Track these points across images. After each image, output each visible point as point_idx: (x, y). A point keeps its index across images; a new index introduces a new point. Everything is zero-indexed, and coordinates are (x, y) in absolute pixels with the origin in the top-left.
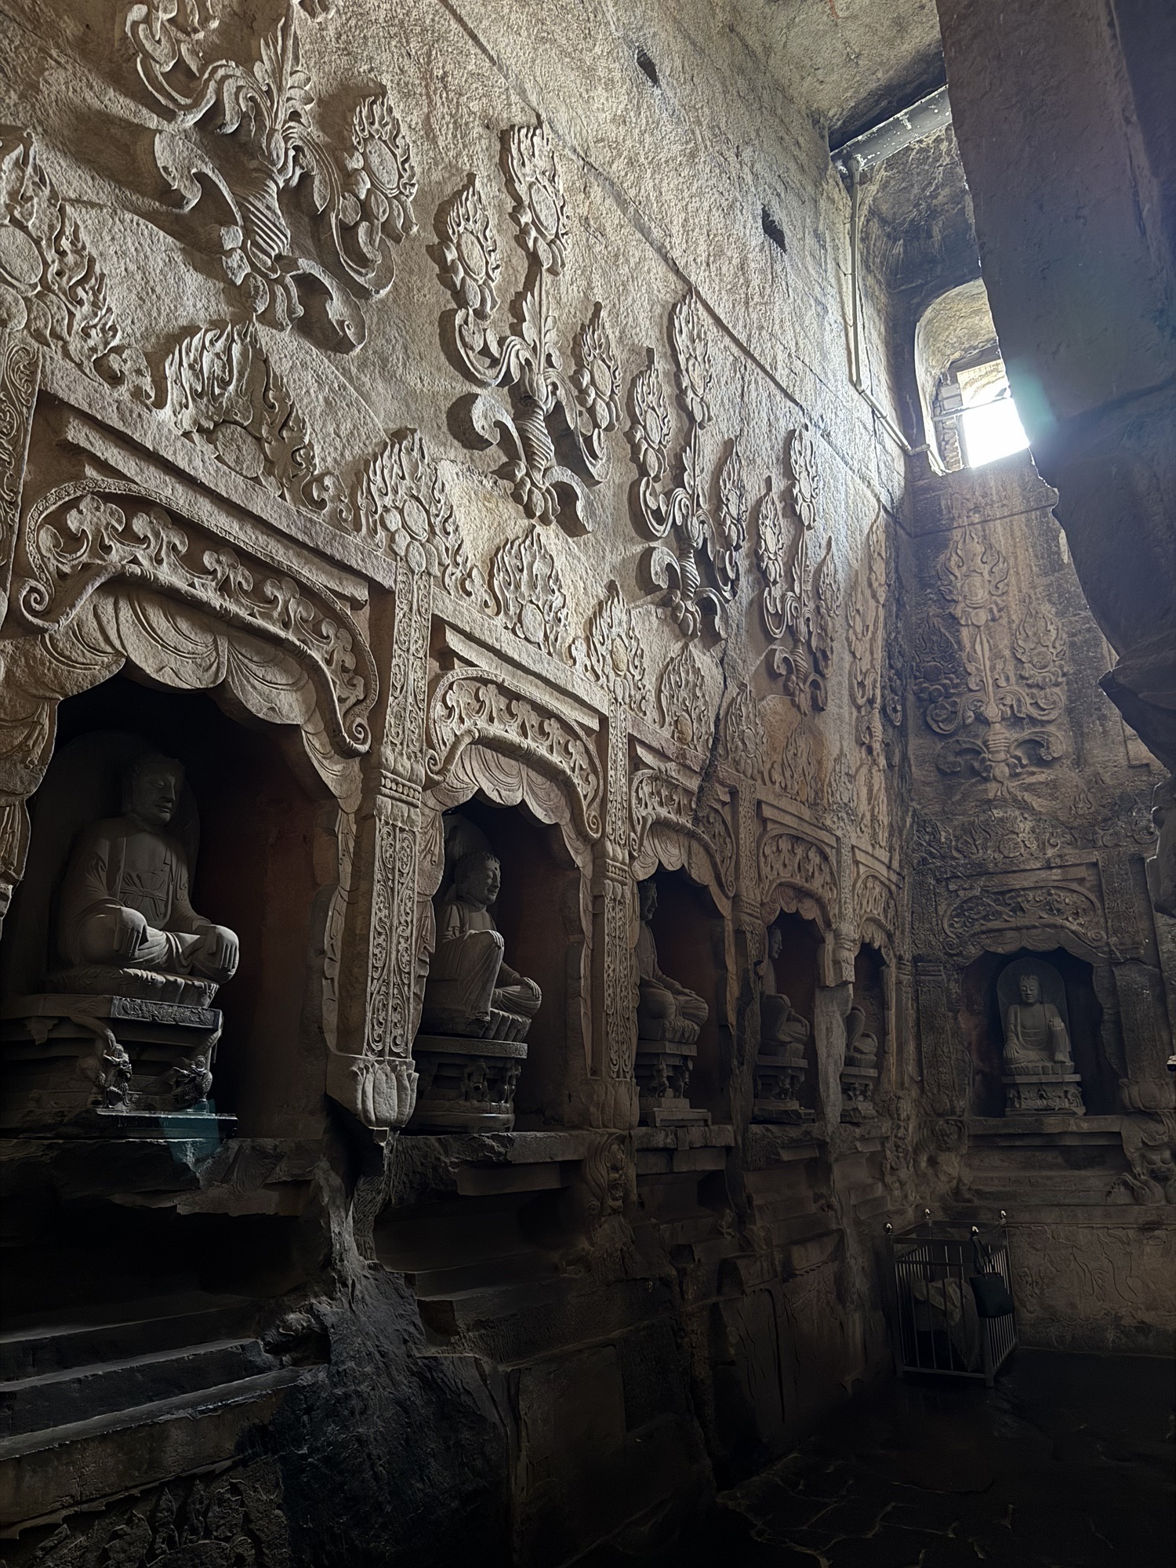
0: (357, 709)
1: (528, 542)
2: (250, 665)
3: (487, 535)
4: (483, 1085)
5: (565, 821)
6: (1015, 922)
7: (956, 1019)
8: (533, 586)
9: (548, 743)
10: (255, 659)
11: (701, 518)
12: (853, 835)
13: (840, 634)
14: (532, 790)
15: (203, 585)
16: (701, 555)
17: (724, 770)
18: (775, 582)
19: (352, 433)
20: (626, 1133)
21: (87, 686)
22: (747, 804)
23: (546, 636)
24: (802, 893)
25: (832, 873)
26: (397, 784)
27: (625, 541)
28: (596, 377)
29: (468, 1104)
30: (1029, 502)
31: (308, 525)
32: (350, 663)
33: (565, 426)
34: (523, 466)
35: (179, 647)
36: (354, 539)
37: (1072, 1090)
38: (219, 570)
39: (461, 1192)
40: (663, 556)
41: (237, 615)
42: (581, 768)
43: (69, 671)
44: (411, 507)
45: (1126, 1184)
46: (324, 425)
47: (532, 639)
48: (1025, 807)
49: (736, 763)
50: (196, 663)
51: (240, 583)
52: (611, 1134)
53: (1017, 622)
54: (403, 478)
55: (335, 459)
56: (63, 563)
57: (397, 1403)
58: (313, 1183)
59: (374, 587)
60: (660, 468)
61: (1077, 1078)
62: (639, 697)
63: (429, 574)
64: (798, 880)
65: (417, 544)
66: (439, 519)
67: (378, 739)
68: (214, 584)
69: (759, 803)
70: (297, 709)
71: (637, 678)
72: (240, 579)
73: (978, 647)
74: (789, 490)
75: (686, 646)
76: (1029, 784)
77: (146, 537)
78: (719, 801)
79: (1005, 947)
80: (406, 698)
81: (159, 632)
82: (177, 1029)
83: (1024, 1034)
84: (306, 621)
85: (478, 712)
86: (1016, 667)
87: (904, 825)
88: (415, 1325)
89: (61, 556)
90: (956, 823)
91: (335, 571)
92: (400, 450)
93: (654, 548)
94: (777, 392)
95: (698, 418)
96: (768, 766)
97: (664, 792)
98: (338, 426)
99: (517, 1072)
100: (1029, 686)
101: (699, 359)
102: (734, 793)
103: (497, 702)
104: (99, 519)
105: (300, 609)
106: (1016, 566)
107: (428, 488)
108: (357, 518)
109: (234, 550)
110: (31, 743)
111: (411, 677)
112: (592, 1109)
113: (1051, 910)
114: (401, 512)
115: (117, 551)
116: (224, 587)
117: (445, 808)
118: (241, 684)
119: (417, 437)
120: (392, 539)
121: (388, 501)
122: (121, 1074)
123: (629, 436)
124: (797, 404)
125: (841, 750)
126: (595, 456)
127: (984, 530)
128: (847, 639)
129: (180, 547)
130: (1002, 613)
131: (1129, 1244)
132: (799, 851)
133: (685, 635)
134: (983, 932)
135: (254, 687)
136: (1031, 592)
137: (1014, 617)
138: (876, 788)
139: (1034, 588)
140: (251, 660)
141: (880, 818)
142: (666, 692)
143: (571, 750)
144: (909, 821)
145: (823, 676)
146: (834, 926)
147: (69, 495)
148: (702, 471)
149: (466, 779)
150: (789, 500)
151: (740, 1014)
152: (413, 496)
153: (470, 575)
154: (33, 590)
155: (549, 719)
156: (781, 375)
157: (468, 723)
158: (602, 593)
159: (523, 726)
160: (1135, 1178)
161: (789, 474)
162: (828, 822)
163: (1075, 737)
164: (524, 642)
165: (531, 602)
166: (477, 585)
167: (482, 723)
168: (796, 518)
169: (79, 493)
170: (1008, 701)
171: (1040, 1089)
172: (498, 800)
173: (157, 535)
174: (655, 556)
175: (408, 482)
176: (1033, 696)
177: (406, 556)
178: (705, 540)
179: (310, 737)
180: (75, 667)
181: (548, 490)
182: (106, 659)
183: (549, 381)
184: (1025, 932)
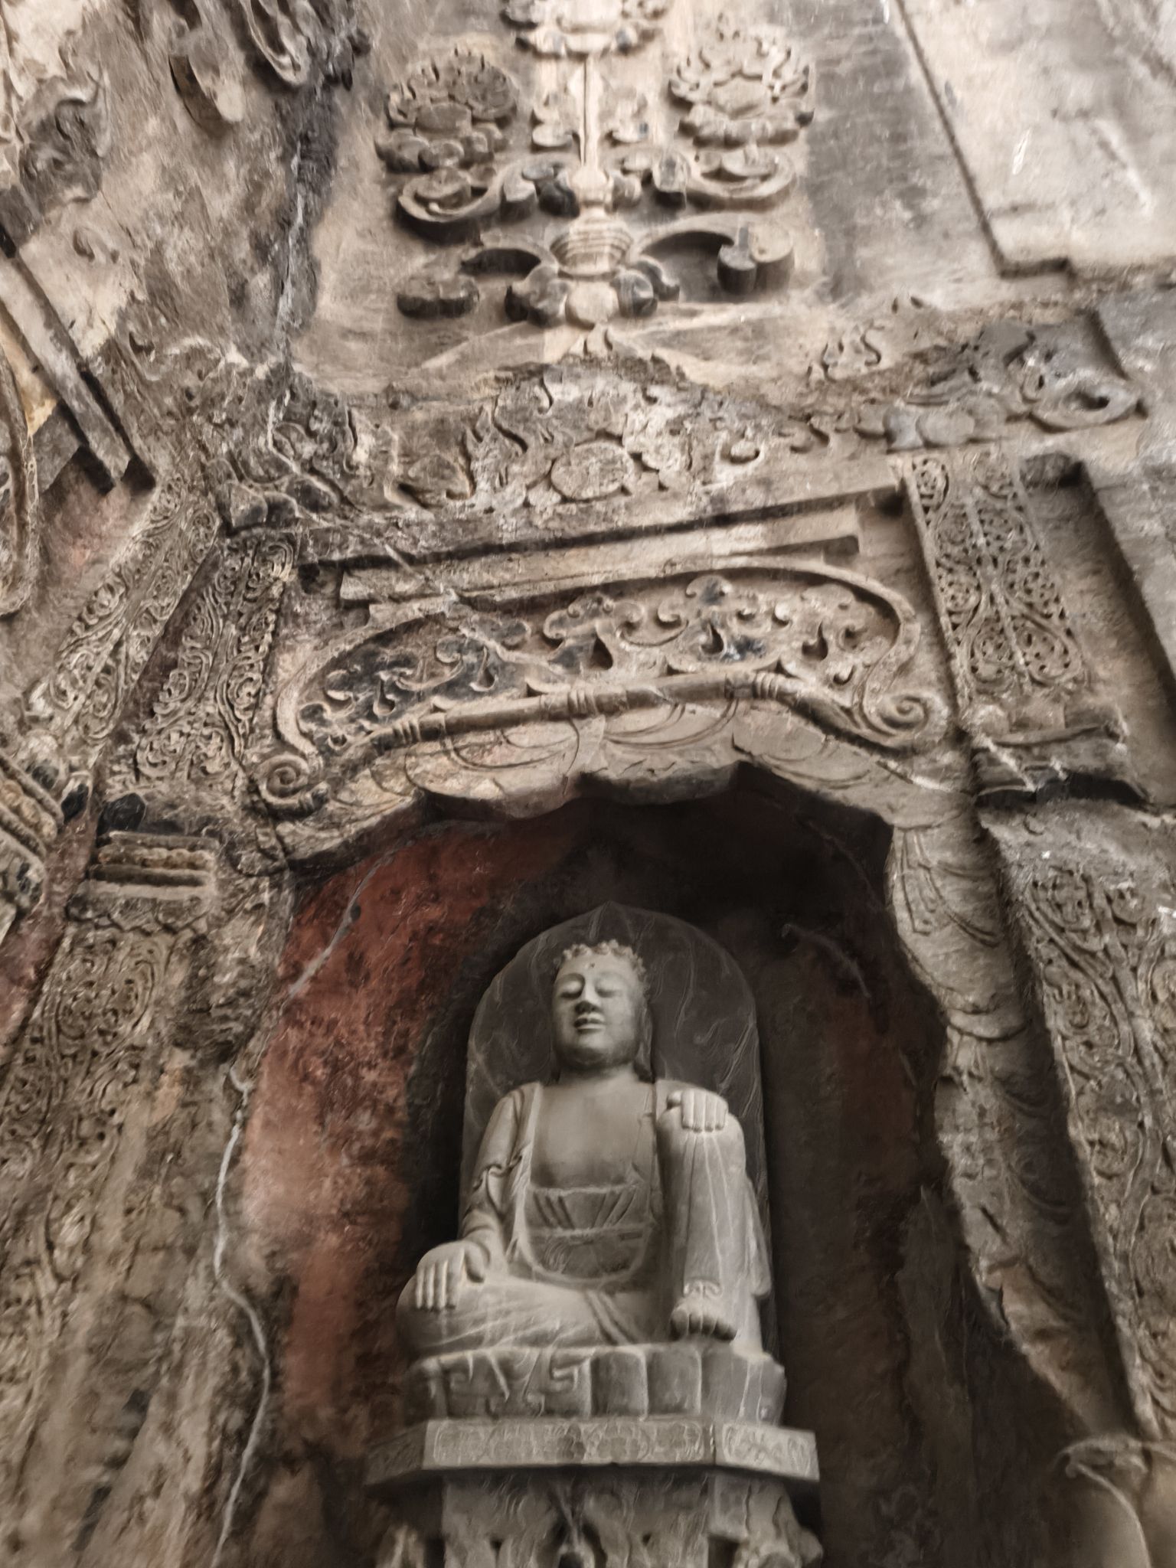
6: (569, 691)
53: (684, 53)
73: (575, 86)
86: (672, 118)
100: (702, 143)
113: (718, 644)
130: (648, 43)
134: (428, 734)
170: (639, 167)
176: (708, 159)
184: (598, 724)
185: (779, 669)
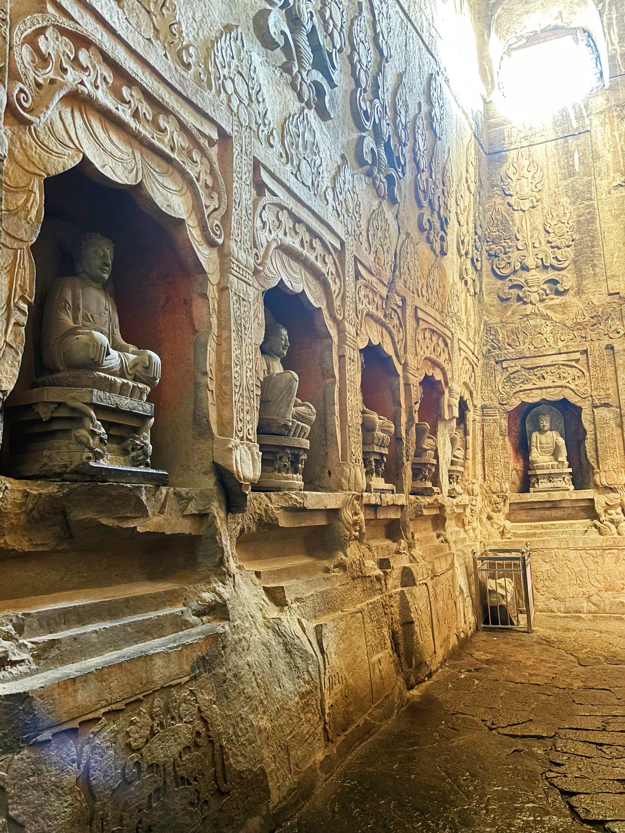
0: (215, 214)
1: (301, 118)
2: (154, 173)
3: (279, 109)
4: (288, 464)
5: (324, 307)
6: (539, 384)
7: (504, 439)
8: (305, 148)
9: (315, 254)
10: (157, 170)
11: (388, 122)
12: (459, 332)
13: (453, 209)
14: (307, 284)
15: (123, 111)
16: (387, 146)
17: (399, 285)
18: (423, 171)
19: (202, 20)
20: (360, 494)
21: (61, 170)
22: (410, 308)
23: (313, 183)
24: (435, 364)
25: (449, 354)
26: (239, 268)
27: (349, 129)
28: (333, 13)
29: (280, 475)
30: (557, 133)
31: (182, 80)
32: (210, 183)
33: (318, 43)
34: (296, 64)
35: (113, 153)
36: (209, 95)
37: (567, 477)
38: (132, 101)
39: (281, 525)
40: (369, 142)
41: (145, 136)
42: (332, 274)
43: (48, 157)
44: (238, 79)
45: (595, 526)
46: (186, 11)
47: (306, 183)
48: (546, 318)
49: (405, 282)
50: (124, 166)
51: (144, 114)
52: (353, 495)
53: (547, 208)
54: (233, 58)
55: (194, 36)
56: (38, 76)
57: (263, 644)
58: (211, 515)
59: (221, 131)
60: (367, 83)
61: (570, 470)
62: (358, 232)
63: (250, 128)
64: (433, 356)
65: (243, 105)
66: (254, 91)
67: (228, 235)
68: (129, 111)
69: (416, 308)
70: (182, 209)
71: (358, 220)
72: (144, 111)
73: (524, 224)
74: (430, 113)
75: (380, 203)
76: (551, 305)
77: (87, 67)
78: (396, 304)
79: (533, 399)
80: (241, 210)
81: (100, 139)
82: (130, 414)
83: (541, 448)
84: (183, 149)
85: (278, 228)
86: (545, 235)
87: (480, 330)
88: (264, 601)
89: (37, 70)
90: (508, 328)
91: (198, 116)
92: (230, 38)
93: (365, 137)
94: (423, 47)
95: (386, 54)
96: (420, 286)
97: (371, 296)
98: (194, 14)
99: (304, 457)
100: (552, 247)
101: (385, 15)
102: (404, 300)
103: (289, 222)
104: (58, 47)
105: (180, 139)
106: (548, 174)
107: (247, 68)
108: (209, 80)
109: (140, 89)
110: (29, 205)
111: (244, 197)
112: (343, 480)
113: (560, 377)
114: (233, 81)
115: (71, 73)
116: (135, 114)
117: (264, 289)
118: (151, 187)
119: (240, 30)
120: (229, 100)
121: (226, 71)
122: (101, 440)
123: (350, 58)
124: (433, 57)
125: (454, 281)
126: (334, 68)
127: (529, 151)
128: (457, 213)
129: (108, 80)
130: (538, 203)
131: (597, 557)
132: (435, 338)
133: (379, 196)
134: (521, 391)
135: (157, 189)
136: (556, 190)
137: (545, 205)
138: (469, 306)
139: (558, 187)
140: (155, 170)
141: (471, 323)
142: (371, 233)
143: (327, 261)
144: (482, 327)
145: (446, 234)
146: (450, 385)
147: (39, 23)
148: (387, 91)
149: (274, 271)
150: (430, 118)
151: (407, 432)
152: (239, 72)
153: (272, 134)
154: (22, 91)
155: (315, 238)
156: (425, 35)
157: (274, 234)
158: (340, 161)
159: (302, 242)
160: (601, 522)
161: (430, 102)
162: (448, 323)
163: (577, 277)
164: (301, 185)
165: (304, 158)
166: (276, 141)
167: (281, 235)
168: (432, 132)
169: (45, 24)
170: (540, 256)
171: (550, 477)
172: (291, 288)
173: (94, 67)
174: (366, 141)
175: (235, 61)
176: (554, 253)
177: (238, 113)
178: (389, 136)
179: (191, 229)
180: (52, 154)
181: (310, 85)
182: (70, 152)
183: (308, 10)
184: (544, 390)
185: (569, 382)
